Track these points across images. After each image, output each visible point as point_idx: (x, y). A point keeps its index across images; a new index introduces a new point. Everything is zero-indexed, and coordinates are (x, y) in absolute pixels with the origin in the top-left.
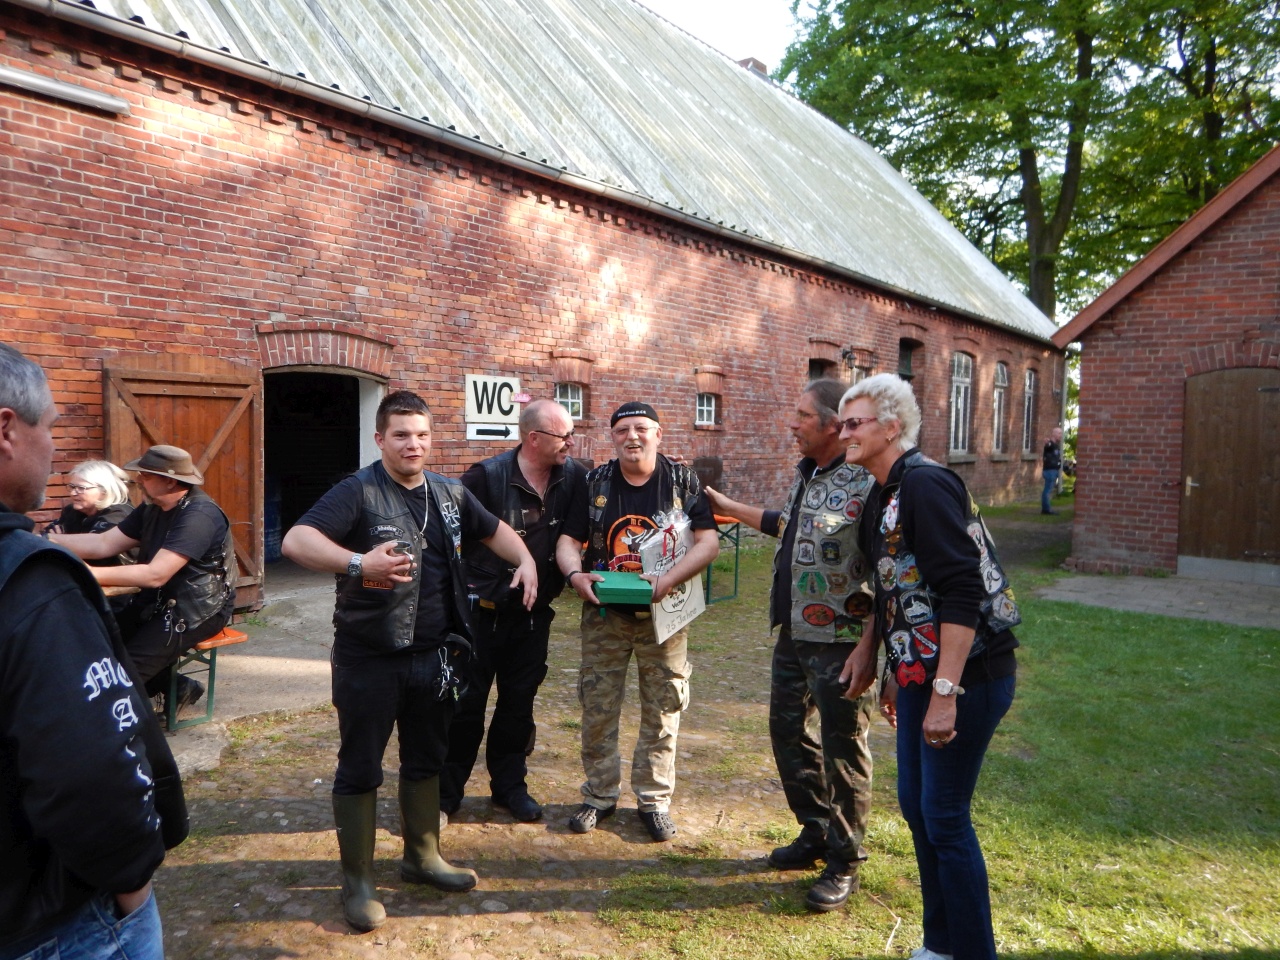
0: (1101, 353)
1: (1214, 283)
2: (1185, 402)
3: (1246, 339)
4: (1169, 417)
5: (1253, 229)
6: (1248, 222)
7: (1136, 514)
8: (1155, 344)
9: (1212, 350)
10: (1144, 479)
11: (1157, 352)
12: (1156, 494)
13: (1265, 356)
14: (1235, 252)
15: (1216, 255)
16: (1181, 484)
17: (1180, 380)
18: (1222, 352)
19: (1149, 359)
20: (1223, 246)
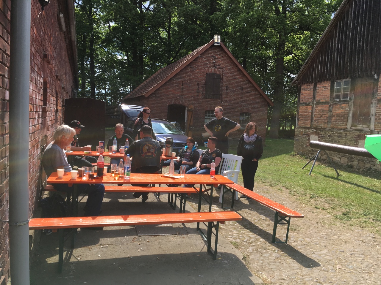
1: (172, 88)
3: (177, 99)
4: (165, 113)
9: (171, 100)
11: (163, 100)
13: (180, 102)
17: (166, 106)
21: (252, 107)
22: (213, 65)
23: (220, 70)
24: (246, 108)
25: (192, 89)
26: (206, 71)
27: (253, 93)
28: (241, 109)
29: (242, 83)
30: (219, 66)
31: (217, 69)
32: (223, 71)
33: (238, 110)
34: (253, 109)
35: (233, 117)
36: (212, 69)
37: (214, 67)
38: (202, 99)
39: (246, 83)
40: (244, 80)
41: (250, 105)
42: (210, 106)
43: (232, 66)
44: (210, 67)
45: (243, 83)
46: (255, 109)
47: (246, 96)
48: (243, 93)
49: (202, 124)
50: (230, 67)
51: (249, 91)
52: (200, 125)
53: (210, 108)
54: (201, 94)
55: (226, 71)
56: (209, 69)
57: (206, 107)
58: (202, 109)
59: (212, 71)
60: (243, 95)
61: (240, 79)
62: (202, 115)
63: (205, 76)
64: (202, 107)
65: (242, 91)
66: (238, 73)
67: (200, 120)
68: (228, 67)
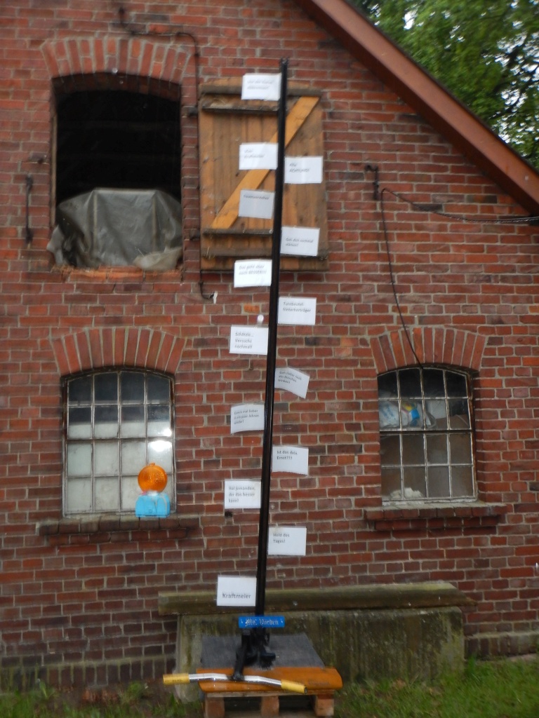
21: (481, 320)
22: (108, 15)
23: (168, 46)
24: (428, 332)
26: (50, 59)
27: (474, 209)
28: (384, 339)
29: (370, 137)
30: (165, 19)
31: (144, 42)
32: (197, 56)
33: (356, 352)
34: (483, 330)
35: (320, 406)
36: (98, 44)
37: (122, 25)
38: (28, 276)
39: (404, 138)
40: (389, 118)
41: (459, 299)
42: (107, 334)
43: (271, 14)
44: (86, 27)
45: (381, 137)
46: (507, 331)
47: (412, 237)
48: (381, 216)
49: (34, 493)
50: (251, 23)
51: (436, 197)
52: (22, 505)
53: (108, 353)
54: (14, 243)
55: (225, 52)
56: (72, 44)
57: (69, 340)
58: (28, 367)
59: (100, 59)
60: (383, 227)
61: (349, 111)
62: (31, 412)
63: (46, 95)
64: (33, 343)
65: (375, 197)
66: (329, 61)
67: (13, 458)
68: (240, 23)
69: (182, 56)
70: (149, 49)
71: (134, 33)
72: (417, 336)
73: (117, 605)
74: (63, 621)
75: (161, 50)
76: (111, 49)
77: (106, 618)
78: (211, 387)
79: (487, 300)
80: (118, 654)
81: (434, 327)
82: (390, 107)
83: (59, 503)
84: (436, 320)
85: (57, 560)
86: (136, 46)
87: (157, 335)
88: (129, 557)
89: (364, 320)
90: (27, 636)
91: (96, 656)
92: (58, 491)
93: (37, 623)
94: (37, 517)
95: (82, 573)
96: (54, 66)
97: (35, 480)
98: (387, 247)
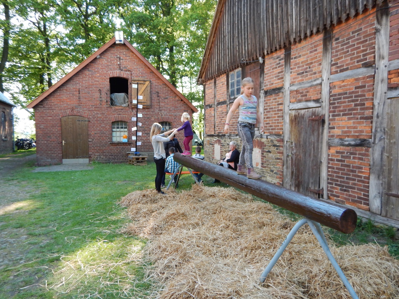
0: (40, 111)
1: (65, 96)
2: (61, 123)
3: (73, 110)
4: (58, 127)
5: (72, 85)
6: (71, 83)
7: (52, 150)
8: (53, 109)
9: (66, 111)
10: (53, 142)
11: (54, 111)
12: (56, 145)
13: (77, 113)
14: (69, 90)
15: (65, 90)
16: (62, 142)
17: (59, 118)
18: (68, 112)
19: (52, 113)
20: (66, 88)
21: (173, 115)
22: (118, 68)
23: (127, 72)
25: (92, 97)
26: (109, 75)
28: (159, 118)
29: (157, 87)
30: (126, 68)
31: (123, 72)
32: (131, 74)
33: (155, 120)
34: (173, 117)
35: (149, 127)
36: (116, 72)
37: (120, 69)
38: (107, 107)
39: (163, 87)
40: (160, 84)
41: (170, 112)
42: (118, 116)
43: (143, 67)
44: (114, 69)
45: (159, 87)
46: (177, 117)
47: (163, 103)
48: (159, 99)
49: (108, 138)
50: (140, 69)
51: (167, 97)
52: (107, 140)
53: (118, 119)
54: (105, 103)
55: (136, 73)
56: (112, 72)
57: (113, 117)
58: (107, 121)
59: (117, 75)
60: (159, 101)
61: (154, 83)
62: (108, 127)
63: (109, 80)
64: (108, 117)
65: (158, 96)
66: (152, 75)
67: (105, 133)
68: (138, 69)
69: (129, 74)
70: (124, 73)
71: (122, 70)
72: (164, 118)
73: (120, 154)
74: (113, 155)
75: (126, 73)
76: (118, 73)
77: (119, 155)
78: (133, 124)
79: (174, 112)
80: (120, 160)
81: (166, 116)
82: (161, 83)
83: (112, 140)
84: (166, 115)
85: (112, 147)
86: (122, 72)
87: (126, 117)
88: (122, 147)
89: (156, 115)
90: (108, 157)
91: (118, 160)
92: (112, 138)
93: (109, 155)
94: (109, 141)
95: (115, 149)
96: (110, 76)
97: (108, 136)
98: (159, 104)
